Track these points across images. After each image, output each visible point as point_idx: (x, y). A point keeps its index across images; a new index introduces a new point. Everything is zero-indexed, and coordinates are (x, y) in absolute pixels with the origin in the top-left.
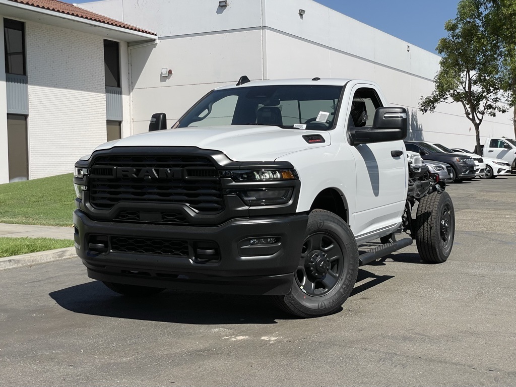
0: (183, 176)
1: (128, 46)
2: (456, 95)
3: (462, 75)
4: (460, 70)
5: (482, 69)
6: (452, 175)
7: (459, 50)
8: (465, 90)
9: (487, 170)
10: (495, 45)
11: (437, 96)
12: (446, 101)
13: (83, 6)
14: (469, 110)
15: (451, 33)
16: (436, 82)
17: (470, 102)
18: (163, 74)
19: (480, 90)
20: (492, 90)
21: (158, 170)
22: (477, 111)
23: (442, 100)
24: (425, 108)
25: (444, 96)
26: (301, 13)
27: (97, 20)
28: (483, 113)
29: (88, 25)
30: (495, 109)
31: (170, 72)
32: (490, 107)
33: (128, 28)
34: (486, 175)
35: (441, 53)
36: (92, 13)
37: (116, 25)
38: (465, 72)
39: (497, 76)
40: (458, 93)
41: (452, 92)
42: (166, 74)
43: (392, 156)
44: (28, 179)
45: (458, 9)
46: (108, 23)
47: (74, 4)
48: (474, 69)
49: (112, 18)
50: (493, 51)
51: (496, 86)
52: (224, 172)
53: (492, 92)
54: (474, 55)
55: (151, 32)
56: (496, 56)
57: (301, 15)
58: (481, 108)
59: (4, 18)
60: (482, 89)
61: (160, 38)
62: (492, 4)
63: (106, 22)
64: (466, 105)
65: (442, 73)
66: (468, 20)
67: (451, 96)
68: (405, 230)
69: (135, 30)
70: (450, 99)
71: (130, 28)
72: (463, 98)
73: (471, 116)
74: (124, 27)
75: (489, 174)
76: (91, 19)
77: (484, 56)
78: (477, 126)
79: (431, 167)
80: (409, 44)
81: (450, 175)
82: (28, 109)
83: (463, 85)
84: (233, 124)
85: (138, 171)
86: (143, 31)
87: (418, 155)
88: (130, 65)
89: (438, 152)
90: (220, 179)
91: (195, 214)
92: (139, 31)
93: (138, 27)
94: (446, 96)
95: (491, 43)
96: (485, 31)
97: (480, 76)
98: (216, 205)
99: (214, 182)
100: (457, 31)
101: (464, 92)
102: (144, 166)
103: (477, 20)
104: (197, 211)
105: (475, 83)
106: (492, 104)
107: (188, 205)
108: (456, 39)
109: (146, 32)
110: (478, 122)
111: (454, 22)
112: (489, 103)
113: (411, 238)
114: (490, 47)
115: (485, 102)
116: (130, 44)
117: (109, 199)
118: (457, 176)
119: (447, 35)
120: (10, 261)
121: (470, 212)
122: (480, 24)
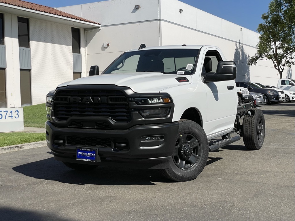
0: (107, 101)
1: (85, 31)
2: (268, 56)
3: (272, 44)
4: (271, 42)
5: (283, 41)
6: (266, 100)
7: (270, 30)
8: (274, 53)
9: (286, 97)
10: (290, 27)
11: (258, 56)
12: (263, 59)
13: (59, 9)
14: (276, 64)
15: (265, 21)
16: (257, 48)
17: (276, 59)
18: (104, 46)
19: (282, 52)
20: (289, 53)
21: (93, 98)
22: (281, 64)
23: (260, 58)
24: (251, 63)
25: (261, 56)
26: (181, 11)
27: (68, 17)
28: (284, 66)
29: (63, 20)
30: (291, 63)
31: (108, 45)
32: (288, 62)
33: (85, 21)
34: (286, 100)
35: (259, 32)
36: (65, 13)
37: (78, 20)
38: (274, 43)
39: (292, 45)
40: (270, 54)
41: (266, 54)
42: (106, 46)
43: (228, 89)
44: (31, 105)
45: (269, 7)
46: (74, 19)
47: (54, 8)
48: (278, 40)
49: (76, 15)
50: (289, 30)
51: (291, 50)
52: (131, 99)
53: (289, 54)
54: (279, 33)
55: (98, 23)
56: (291, 33)
57: (181, 12)
58: (283, 63)
59: (18, 17)
60: (283, 52)
61: (102, 26)
62: (288, 4)
63: (73, 18)
64: (275, 61)
65: (260, 43)
66: (275, 13)
67: (266, 56)
68: (236, 132)
69: (89, 22)
70: (265, 58)
71: (86, 21)
72: (273, 57)
73: (277, 67)
74: (83, 21)
75: (287, 100)
76: (65, 16)
77: (284, 33)
78: (281, 73)
79: (254, 96)
80: (242, 27)
81: (265, 100)
82: (31, 66)
83: (272, 50)
84: (137, 71)
85: (82, 99)
86: (93, 23)
87: (246, 89)
88: (86, 41)
89: (258, 87)
90: (128, 103)
91: (114, 123)
92: (91, 22)
93: (90, 20)
94: (263, 56)
95: (288, 26)
96: (284, 19)
97: (282, 44)
98: (126, 118)
99: (125, 105)
100: (269, 19)
101: (273, 54)
102: (85, 96)
103: (280, 13)
104: (115, 121)
105: (279, 48)
106: (289, 60)
107: (110, 118)
108: (268, 24)
109: (95, 23)
110: (281, 70)
111: (267, 14)
112: (287, 60)
113: (240, 136)
114: (287, 28)
115: (285, 59)
116: (86, 30)
117: (66, 115)
118: (269, 101)
119: (263, 22)
120: (40, 143)
121: (275, 120)
122: (282, 15)
